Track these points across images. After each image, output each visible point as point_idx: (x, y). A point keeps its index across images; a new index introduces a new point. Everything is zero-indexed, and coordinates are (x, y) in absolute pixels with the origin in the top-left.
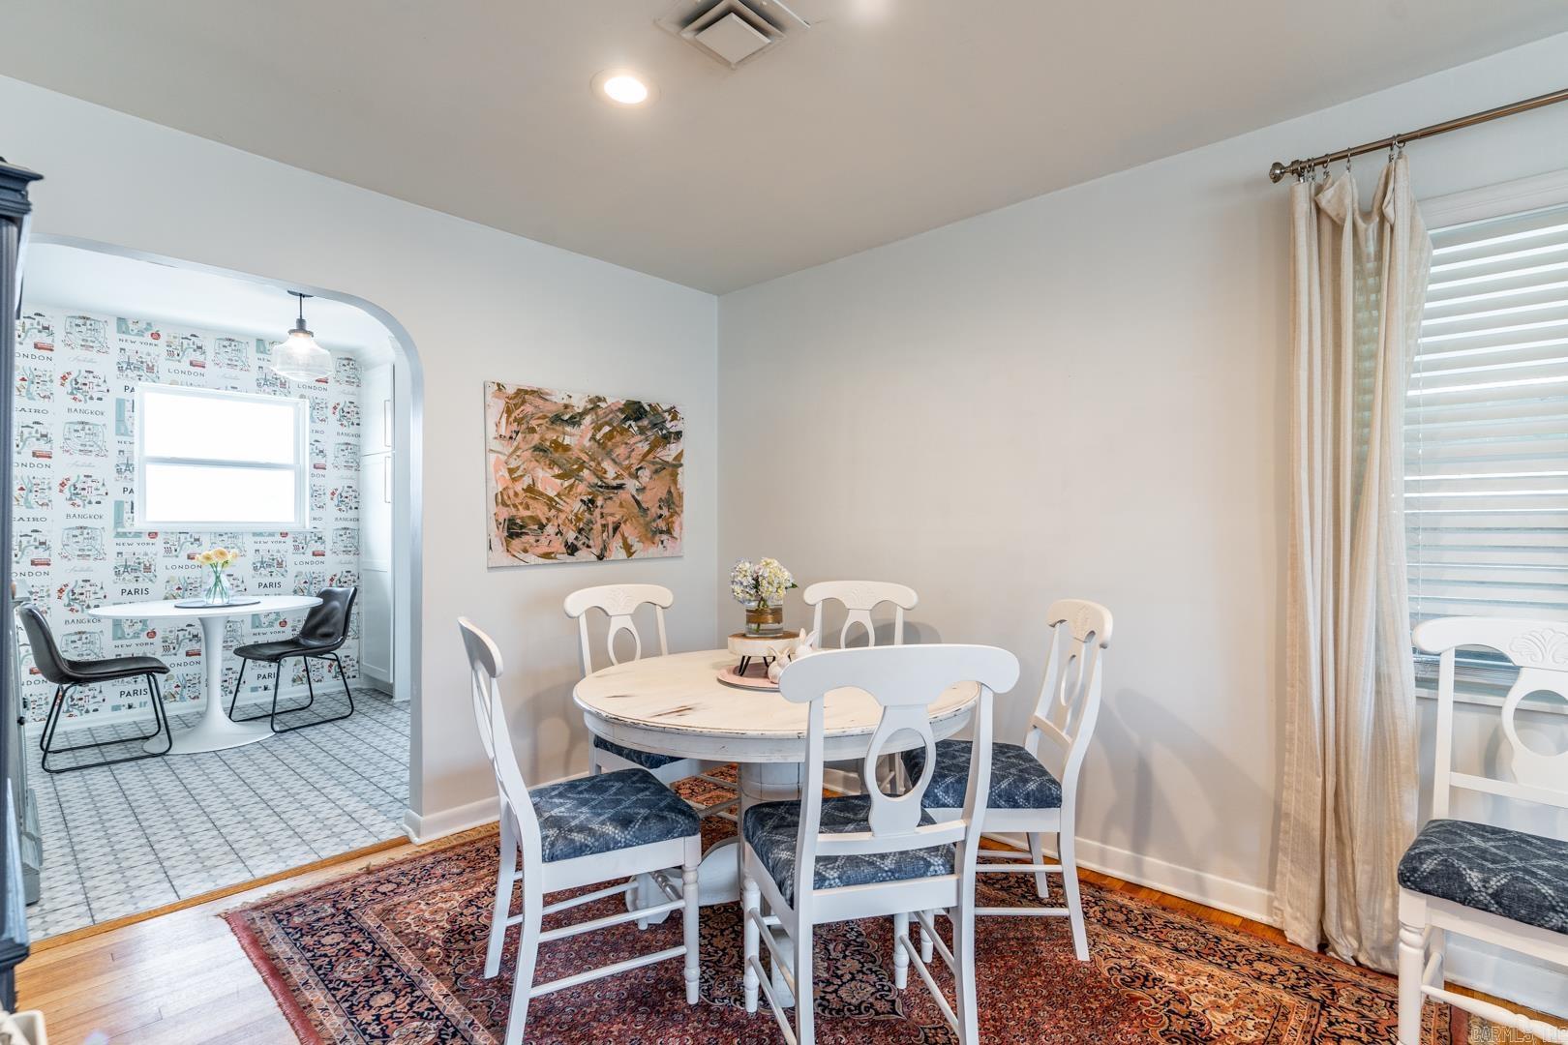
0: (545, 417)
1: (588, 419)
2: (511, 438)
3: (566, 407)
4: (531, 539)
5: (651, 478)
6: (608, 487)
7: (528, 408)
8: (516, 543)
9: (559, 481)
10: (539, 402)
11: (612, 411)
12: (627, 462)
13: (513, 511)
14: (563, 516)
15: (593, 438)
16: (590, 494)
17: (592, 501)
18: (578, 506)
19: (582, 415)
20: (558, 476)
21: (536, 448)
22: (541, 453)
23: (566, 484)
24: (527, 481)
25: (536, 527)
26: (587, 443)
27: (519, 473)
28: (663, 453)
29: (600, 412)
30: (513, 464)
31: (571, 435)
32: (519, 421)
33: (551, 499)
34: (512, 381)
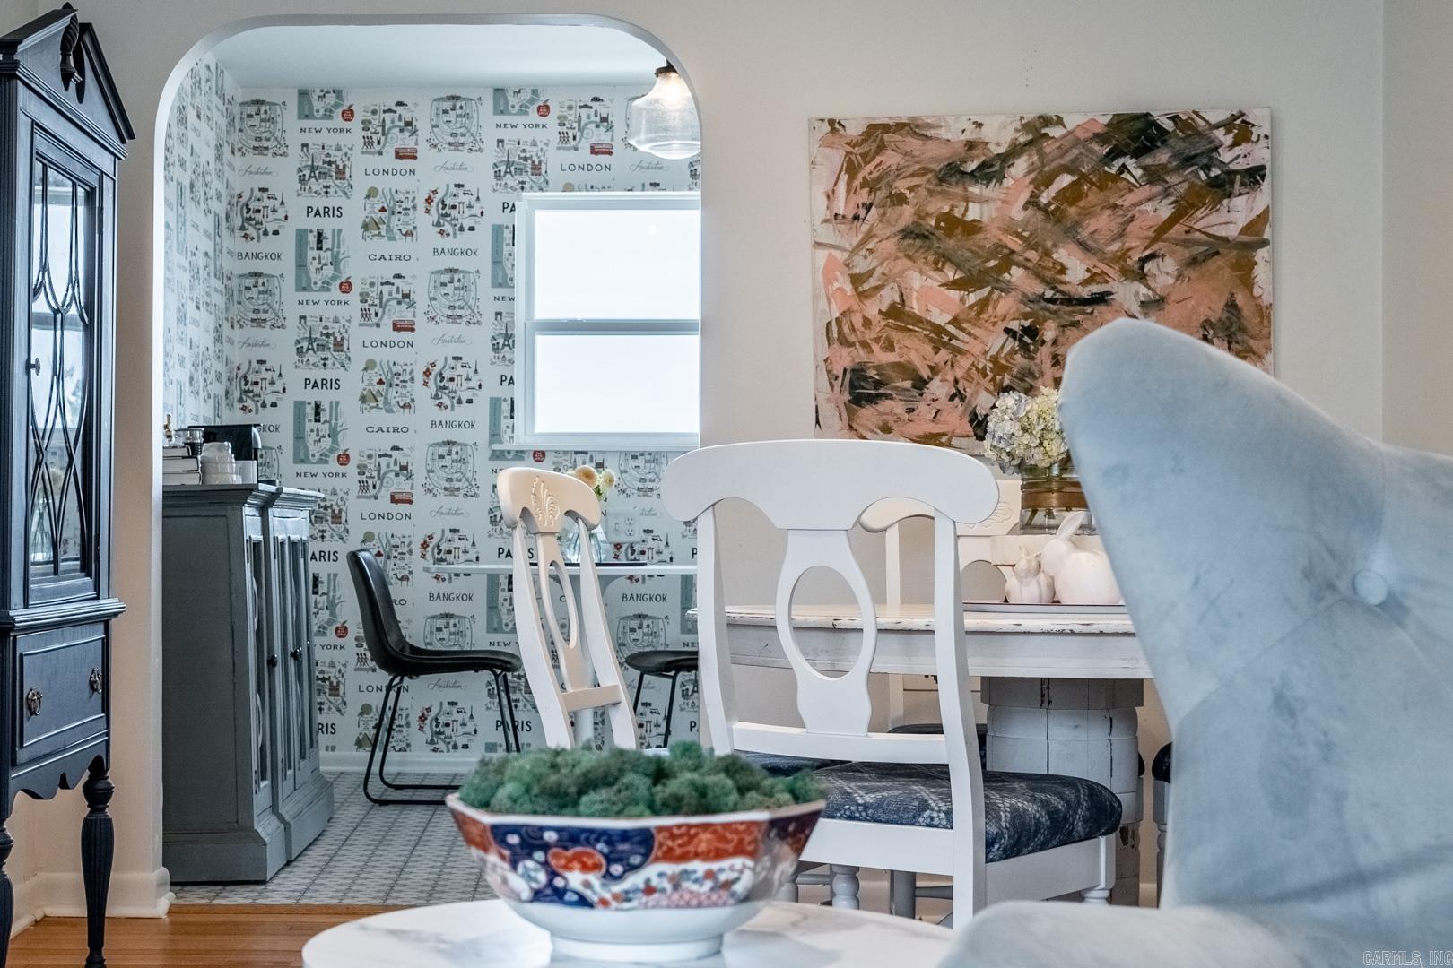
0: (924, 171)
1: (1020, 166)
2: (856, 217)
3: (971, 145)
4: (897, 407)
5: (1178, 278)
6: (1069, 301)
7: (890, 159)
8: (867, 414)
9: (955, 295)
10: (913, 144)
11: (1077, 142)
12: (1116, 246)
13: (861, 355)
14: (965, 363)
15: (1033, 202)
16: (1025, 316)
17: (1032, 332)
18: (997, 342)
19: (1007, 158)
20: (954, 285)
21: (906, 234)
22: (918, 242)
23: (972, 298)
24: (889, 296)
25: (908, 384)
26: (1017, 213)
27: (872, 282)
28: (1213, 219)
29: (1049, 147)
30: (861, 266)
31: (982, 201)
32: (872, 186)
33: (939, 330)
34: (859, 111)
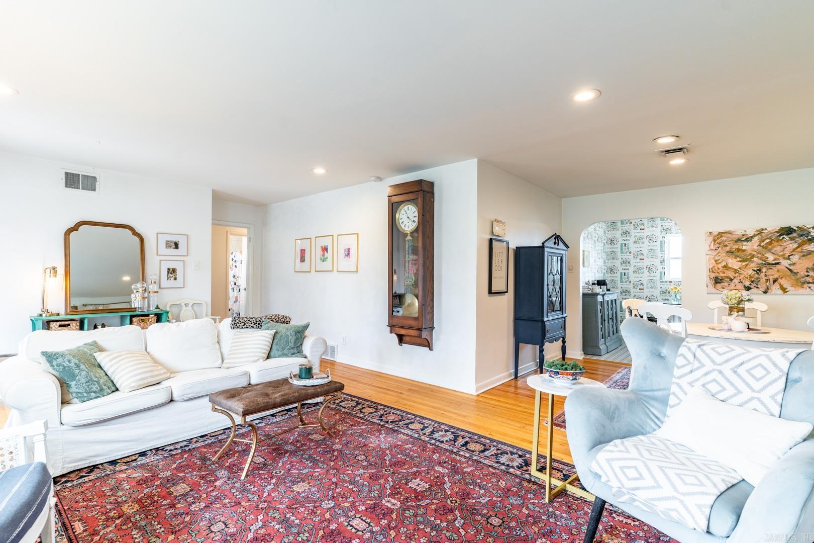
0: (732, 240)
1: (756, 238)
2: (716, 249)
3: (743, 235)
4: (726, 284)
5: (799, 260)
6: (769, 264)
7: (724, 238)
8: (718, 285)
9: (740, 263)
10: (730, 235)
11: (771, 233)
12: (782, 253)
13: (717, 274)
14: (742, 276)
15: (759, 245)
16: (758, 267)
17: (760, 270)
18: (750, 272)
19: (752, 237)
20: (740, 261)
21: (727, 252)
22: (731, 254)
23: (744, 264)
24: (724, 264)
25: (728, 280)
26: (755, 247)
27: (720, 261)
28: (809, 247)
29: (763, 234)
30: (717, 258)
31: (746, 245)
32: (719, 244)
33: (736, 270)
34: (716, 230)
